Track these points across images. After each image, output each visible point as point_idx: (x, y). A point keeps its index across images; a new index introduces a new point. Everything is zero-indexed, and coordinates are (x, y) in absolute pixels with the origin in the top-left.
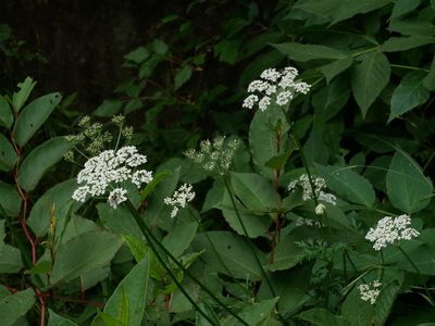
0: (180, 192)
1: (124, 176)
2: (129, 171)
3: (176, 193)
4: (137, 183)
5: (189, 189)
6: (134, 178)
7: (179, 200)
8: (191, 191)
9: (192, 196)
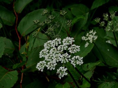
0: (90, 34)
1: (67, 60)
2: (70, 56)
3: (88, 34)
4: (74, 65)
5: (94, 33)
6: (72, 61)
7: (89, 38)
8: (96, 35)
9: (96, 38)
